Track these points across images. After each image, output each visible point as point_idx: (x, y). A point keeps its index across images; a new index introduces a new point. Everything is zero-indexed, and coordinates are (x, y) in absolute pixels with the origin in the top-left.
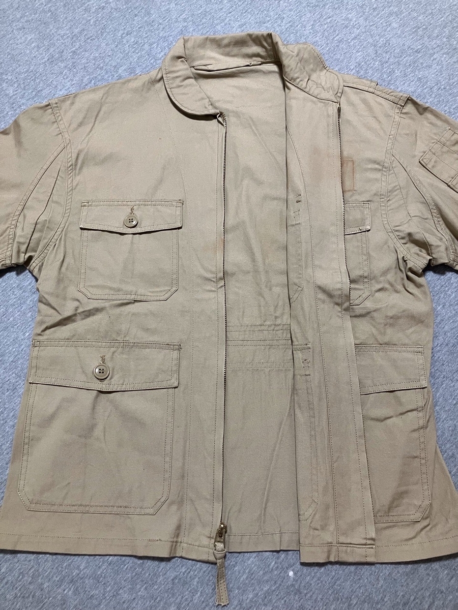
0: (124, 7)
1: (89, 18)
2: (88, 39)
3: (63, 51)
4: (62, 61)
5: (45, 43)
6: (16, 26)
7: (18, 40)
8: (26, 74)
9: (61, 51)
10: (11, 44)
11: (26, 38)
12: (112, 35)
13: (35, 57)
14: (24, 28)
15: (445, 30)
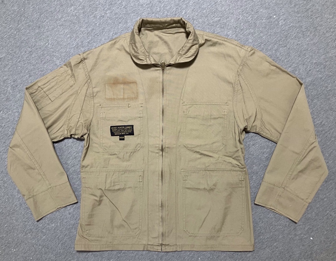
0: (114, 17)
1: (96, 22)
2: (95, 35)
3: (83, 41)
4: (83, 47)
5: (74, 35)
6: (59, 23)
7: (60, 32)
8: (65, 53)
9: (82, 41)
10: (57, 34)
11: (64, 31)
12: (108, 34)
13: (69, 43)
14: (63, 25)
15: (275, 46)
